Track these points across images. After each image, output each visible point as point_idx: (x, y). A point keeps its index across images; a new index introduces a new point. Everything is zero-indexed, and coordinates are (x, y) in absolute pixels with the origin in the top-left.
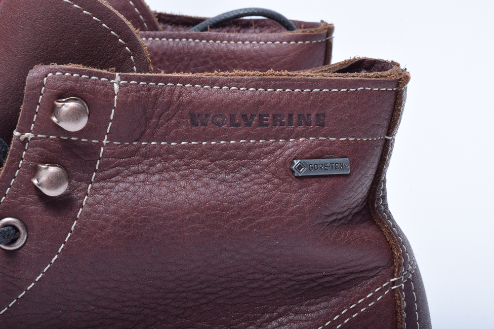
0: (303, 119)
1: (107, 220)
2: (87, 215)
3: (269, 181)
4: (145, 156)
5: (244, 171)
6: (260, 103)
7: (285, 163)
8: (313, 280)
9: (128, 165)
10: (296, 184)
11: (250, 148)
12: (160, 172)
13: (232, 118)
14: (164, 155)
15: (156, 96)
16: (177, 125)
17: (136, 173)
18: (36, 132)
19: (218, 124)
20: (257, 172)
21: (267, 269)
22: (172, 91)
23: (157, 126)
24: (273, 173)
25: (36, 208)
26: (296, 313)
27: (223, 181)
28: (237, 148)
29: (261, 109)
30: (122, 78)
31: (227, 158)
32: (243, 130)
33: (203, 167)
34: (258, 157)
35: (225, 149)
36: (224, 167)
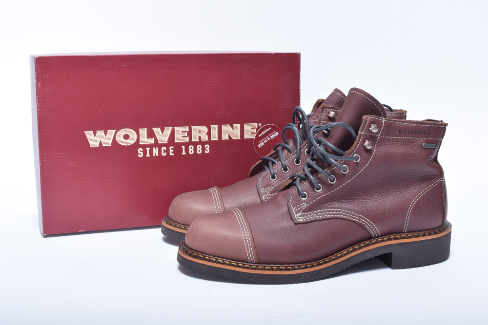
0: (425, 133)
1: (380, 156)
2: (375, 154)
3: (417, 148)
4: (387, 140)
5: (411, 146)
6: (416, 128)
7: (420, 144)
8: (423, 177)
9: (383, 142)
10: (423, 150)
11: (412, 140)
12: (391, 144)
13: (409, 132)
14: (391, 140)
15: (391, 125)
16: (395, 133)
17: (385, 144)
18: (365, 132)
19: (405, 133)
20: (414, 146)
21: (414, 172)
22: (395, 123)
23: (391, 132)
24: (418, 147)
25: (363, 152)
26: (419, 185)
27: (406, 148)
28: (409, 139)
29: (416, 130)
30: (385, 120)
31: (407, 142)
32: (411, 135)
33: (401, 144)
34: (414, 142)
35: (406, 139)
36: (406, 144)
